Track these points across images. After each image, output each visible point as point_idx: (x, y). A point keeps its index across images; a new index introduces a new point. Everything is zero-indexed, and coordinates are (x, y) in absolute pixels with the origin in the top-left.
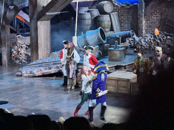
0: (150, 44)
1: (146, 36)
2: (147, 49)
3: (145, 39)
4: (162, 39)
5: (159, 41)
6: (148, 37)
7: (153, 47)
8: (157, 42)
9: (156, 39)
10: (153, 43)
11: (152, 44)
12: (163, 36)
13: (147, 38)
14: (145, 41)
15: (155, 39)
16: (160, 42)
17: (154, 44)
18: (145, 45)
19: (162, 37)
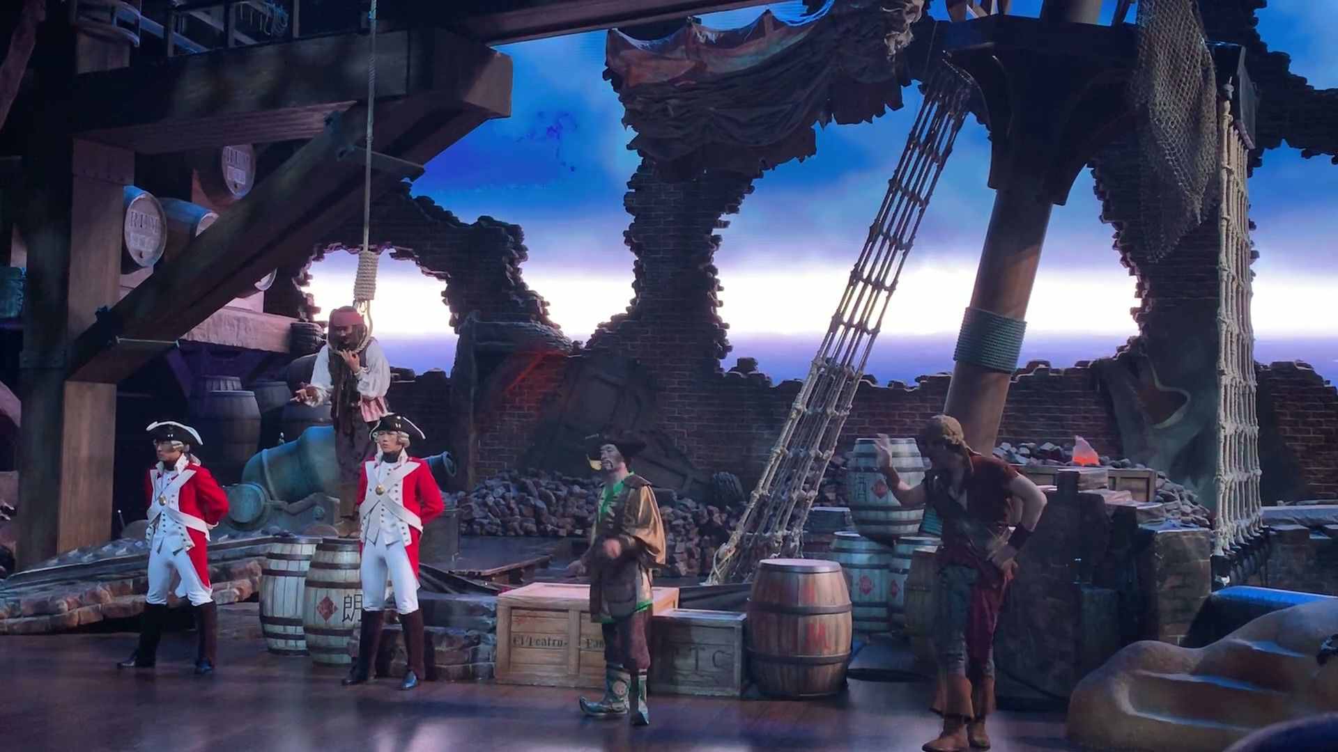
0: (503, 515)
1: (486, 488)
2: (495, 535)
3: (485, 496)
4: (552, 495)
5: (540, 504)
6: (493, 490)
7: (518, 528)
8: (535, 507)
9: (530, 494)
10: (517, 510)
11: (512, 514)
12: (554, 487)
13: (490, 492)
14: (485, 504)
15: (525, 494)
16: (545, 506)
17: (521, 514)
18: (485, 521)
19: (551, 489)
